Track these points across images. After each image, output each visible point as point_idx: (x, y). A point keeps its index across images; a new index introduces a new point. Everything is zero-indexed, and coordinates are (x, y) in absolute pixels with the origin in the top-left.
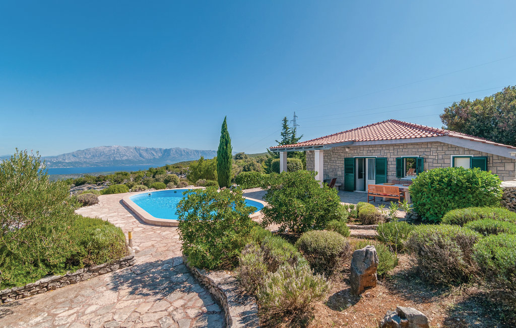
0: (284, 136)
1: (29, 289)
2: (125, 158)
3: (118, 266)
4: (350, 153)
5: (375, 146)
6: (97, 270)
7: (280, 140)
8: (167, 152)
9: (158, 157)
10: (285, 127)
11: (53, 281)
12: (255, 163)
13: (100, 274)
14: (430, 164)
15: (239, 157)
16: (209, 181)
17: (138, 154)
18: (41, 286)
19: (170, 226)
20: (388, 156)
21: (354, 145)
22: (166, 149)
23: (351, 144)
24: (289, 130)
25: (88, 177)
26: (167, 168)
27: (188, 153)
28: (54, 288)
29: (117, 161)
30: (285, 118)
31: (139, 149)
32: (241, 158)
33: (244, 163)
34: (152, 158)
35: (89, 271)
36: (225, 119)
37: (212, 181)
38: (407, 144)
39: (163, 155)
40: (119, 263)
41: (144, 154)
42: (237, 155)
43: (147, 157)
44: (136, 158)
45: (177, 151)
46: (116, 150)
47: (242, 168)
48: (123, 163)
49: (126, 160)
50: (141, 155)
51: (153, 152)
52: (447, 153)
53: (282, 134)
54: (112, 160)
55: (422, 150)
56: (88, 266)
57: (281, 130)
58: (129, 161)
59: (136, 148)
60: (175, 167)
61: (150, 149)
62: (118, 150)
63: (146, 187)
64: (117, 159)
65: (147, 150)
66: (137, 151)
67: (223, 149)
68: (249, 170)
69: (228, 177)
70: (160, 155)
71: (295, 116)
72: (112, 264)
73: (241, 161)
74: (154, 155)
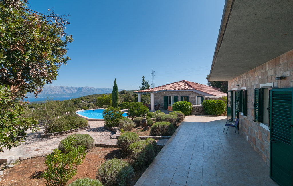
0: (143, 85)
1: (68, 132)
2: (54, 93)
3: (86, 128)
4: (166, 94)
5: (174, 92)
6: (82, 129)
7: (141, 87)
8: (80, 89)
9: (74, 92)
10: (144, 80)
11: (72, 130)
12: (131, 96)
13: (82, 130)
14: (191, 99)
15: (123, 92)
16: (108, 106)
17: (62, 91)
18: (70, 131)
19: (97, 121)
20: (178, 96)
21: (167, 91)
22: (80, 88)
23: (166, 91)
24: (145, 82)
25: (34, 104)
26: (82, 99)
27: (93, 90)
28: (73, 132)
29: (49, 94)
30: (144, 76)
31: (63, 88)
32: (124, 93)
33: (126, 96)
34: (71, 92)
35: (80, 129)
36: (116, 79)
37: (109, 106)
38: (184, 92)
39: (78, 91)
40: (87, 127)
41: (66, 90)
42: (122, 92)
43: (68, 92)
44: (61, 93)
45: (87, 89)
46: (48, 88)
47: (124, 99)
48: (53, 96)
49: (55, 94)
50: (64, 91)
51: (72, 89)
52: (195, 95)
53: (142, 84)
54: (46, 94)
55: (188, 94)
56: (80, 127)
57: (142, 82)
58: (57, 95)
59: (61, 87)
60: (86, 98)
61: (70, 87)
62: (50, 88)
63: (80, 109)
64: (49, 93)
65: (68, 88)
66: (62, 89)
67: (115, 92)
68: (128, 101)
69: (116, 104)
70: (76, 91)
71: (153, 71)
72: (85, 128)
73: (124, 95)
74: (72, 91)
